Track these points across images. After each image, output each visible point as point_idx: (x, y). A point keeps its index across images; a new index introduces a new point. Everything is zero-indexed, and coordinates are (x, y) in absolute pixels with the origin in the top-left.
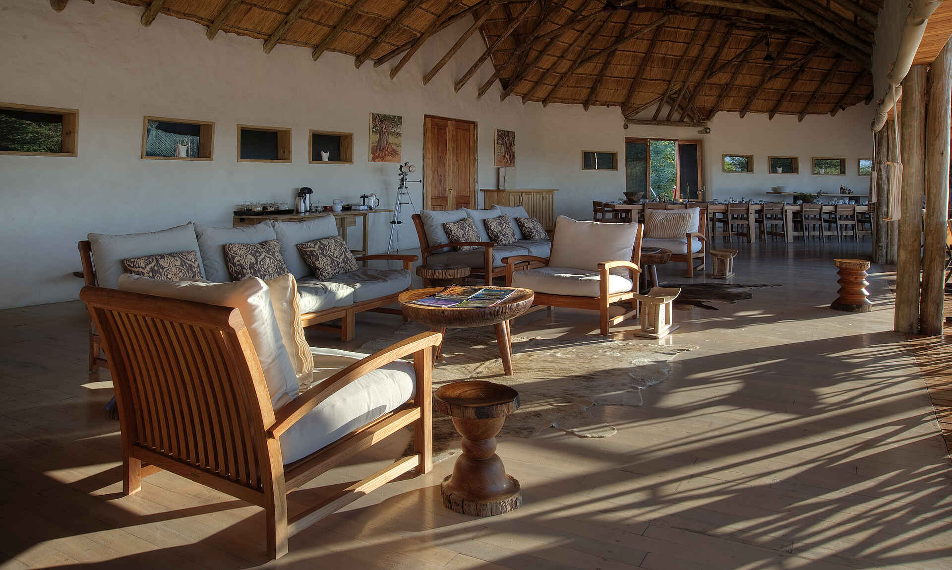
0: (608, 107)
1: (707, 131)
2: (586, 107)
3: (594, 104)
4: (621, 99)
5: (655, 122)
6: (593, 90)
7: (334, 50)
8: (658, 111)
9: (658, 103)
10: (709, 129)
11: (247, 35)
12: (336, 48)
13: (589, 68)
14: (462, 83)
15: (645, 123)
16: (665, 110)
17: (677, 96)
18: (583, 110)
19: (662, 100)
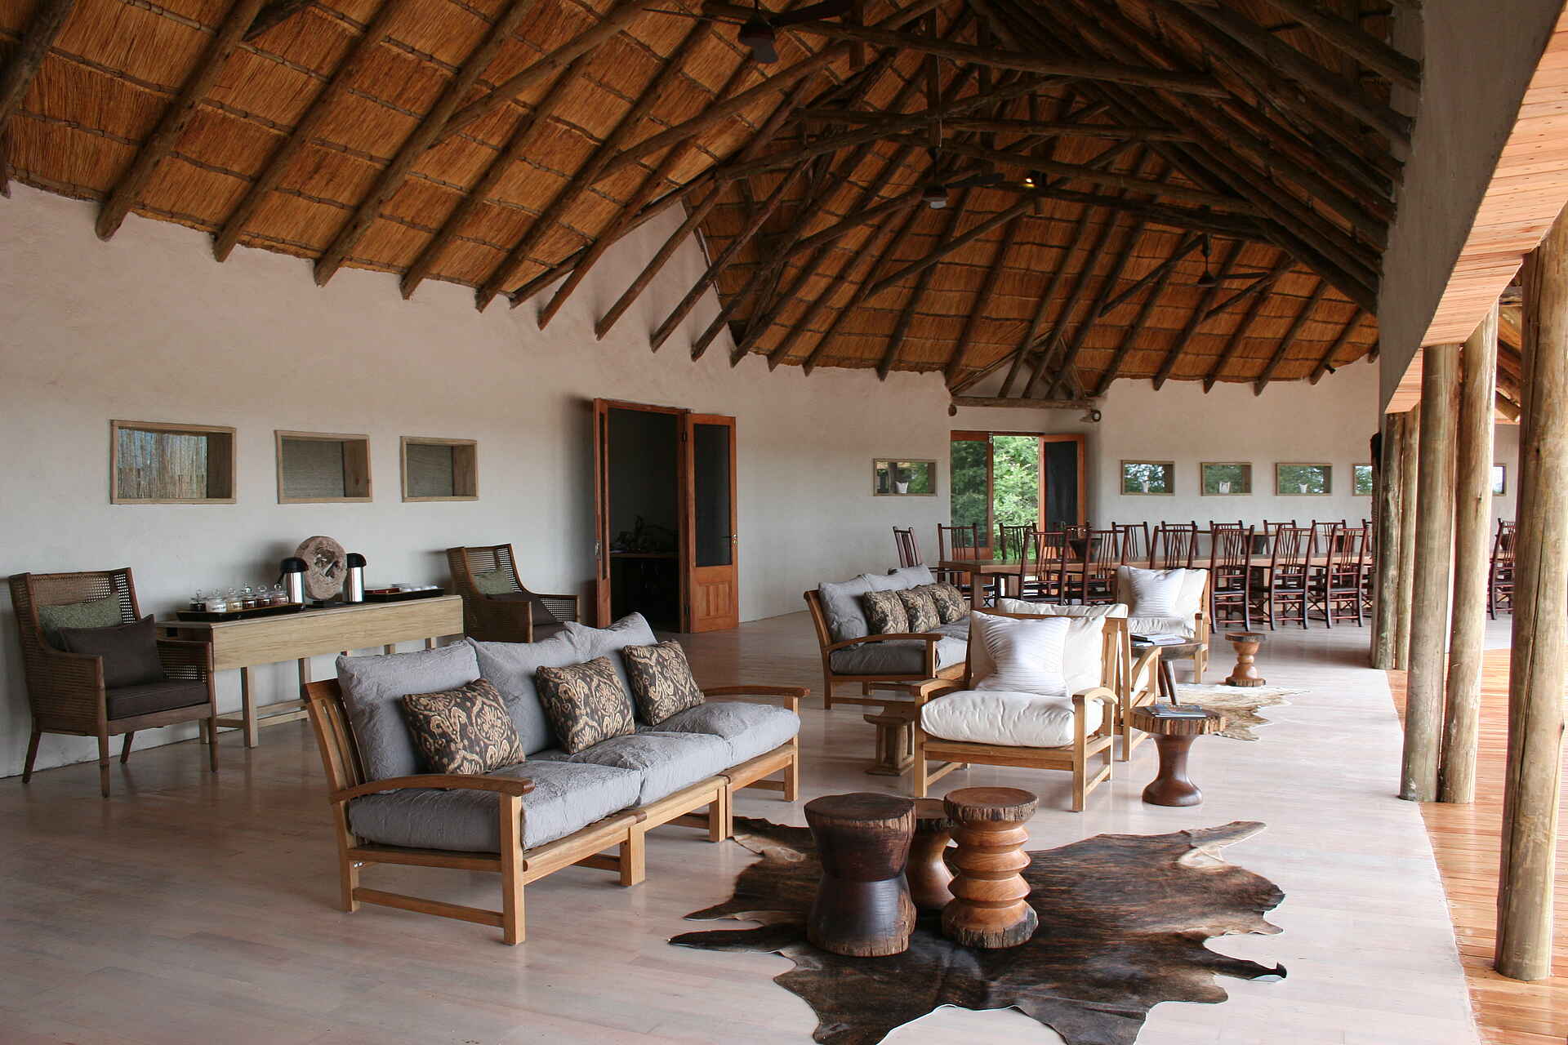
0: (921, 373)
1: (1094, 415)
2: (882, 375)
3: (897, 369)
4: (944, 358)
5: (1003, 401)
6: (894, 339)
7: (438, 277)
8: (1010, 379)
9: (1012, 363)
10: (1099, 412)
11: (284, 251)
12: (442, 274)
13: (890, 298)
14: (663, 336)
15: (986, 403)
16: (1023, 377)
17: (1043, 348)
18: (877, 381)
19: (1017, 358)
